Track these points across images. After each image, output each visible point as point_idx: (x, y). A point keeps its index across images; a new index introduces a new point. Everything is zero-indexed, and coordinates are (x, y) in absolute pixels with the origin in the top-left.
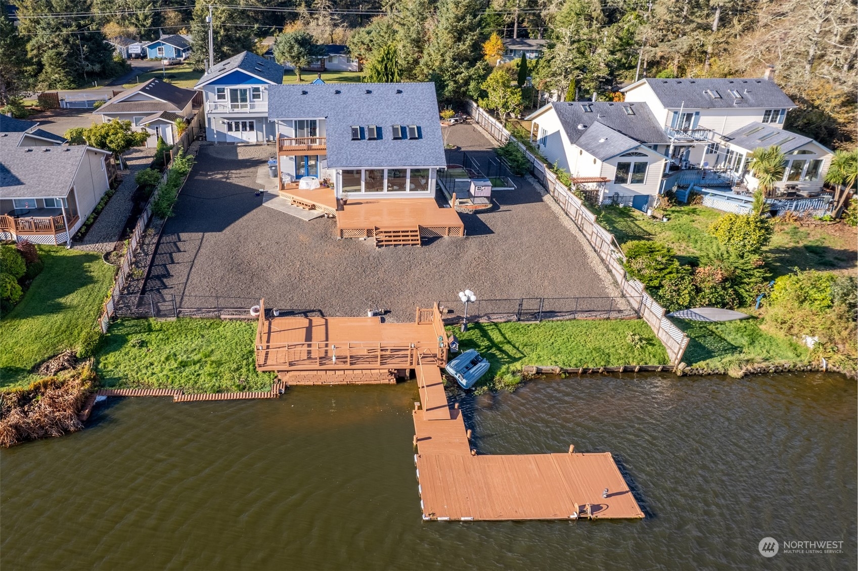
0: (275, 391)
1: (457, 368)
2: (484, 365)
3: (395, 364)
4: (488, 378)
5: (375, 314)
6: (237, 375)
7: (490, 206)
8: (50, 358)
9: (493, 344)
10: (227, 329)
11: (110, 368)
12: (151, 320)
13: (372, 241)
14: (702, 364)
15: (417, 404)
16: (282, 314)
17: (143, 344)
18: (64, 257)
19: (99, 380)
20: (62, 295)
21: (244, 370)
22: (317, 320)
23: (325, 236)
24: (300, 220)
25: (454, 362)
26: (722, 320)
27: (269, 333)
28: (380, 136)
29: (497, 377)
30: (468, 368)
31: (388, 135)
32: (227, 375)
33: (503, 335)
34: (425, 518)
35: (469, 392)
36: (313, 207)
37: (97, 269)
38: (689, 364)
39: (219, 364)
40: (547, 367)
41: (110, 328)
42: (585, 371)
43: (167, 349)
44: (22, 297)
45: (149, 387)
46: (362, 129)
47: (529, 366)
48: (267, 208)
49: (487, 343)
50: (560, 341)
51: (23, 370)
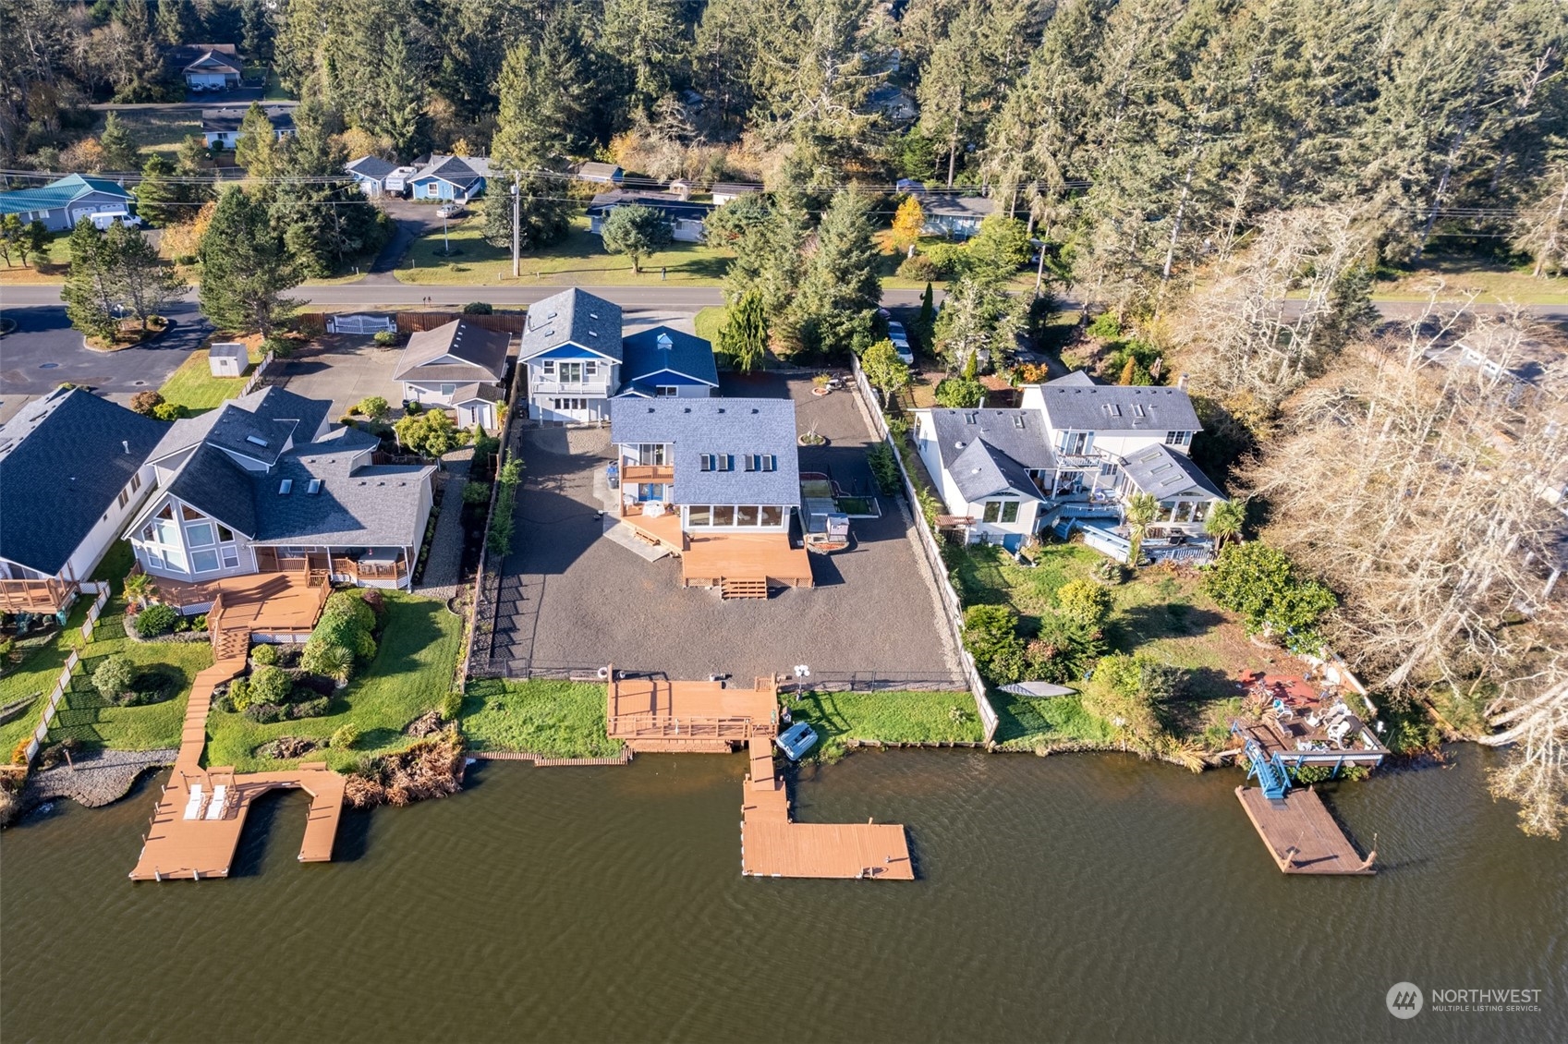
0: (624, 759)
1: (786, 741)
2: (812, 738)
3: (731, 736)
4: (814, 750)
5: (717, 679)
6: (589, 741)
7: (846, 545)
8: (417, 719)
9: (824, 716)
10: (577, 693)
11: (473, 730)
12: (505, 680)
13: (718, 592)
14: (1012, 742)
15: (747, 776)
16: (629, 677)
17: (500, 707)
18: (407, 605)
19: (467, 744)
20: (415, 651)
21: (595, 736)
22: (662, 684)
23: (670, 583)
24: (644, 560)
25: (784, 735)
26: (1047, 695)
27: (617, 697)
28: (731, 467)
29: (823, 749)
30: (797, 741)
31: (740, 465)
32: (580, 741)
33: (835, 706)
34: (744, 873)
35: (796, 763)
36: (658, 543)
37: (444, 619)
38: (999, 742)
39: (572, 729)
40: (870, 740)
41: (467, 687)
42: (904, 746)
43: (523, 714)
44: (377, 652)
45: (511, 751)
46: (712, 458)
47: (853, 739)
48: (608, 540)
49: (818, 714)
50: (886, 713)
51: (395, 732)
